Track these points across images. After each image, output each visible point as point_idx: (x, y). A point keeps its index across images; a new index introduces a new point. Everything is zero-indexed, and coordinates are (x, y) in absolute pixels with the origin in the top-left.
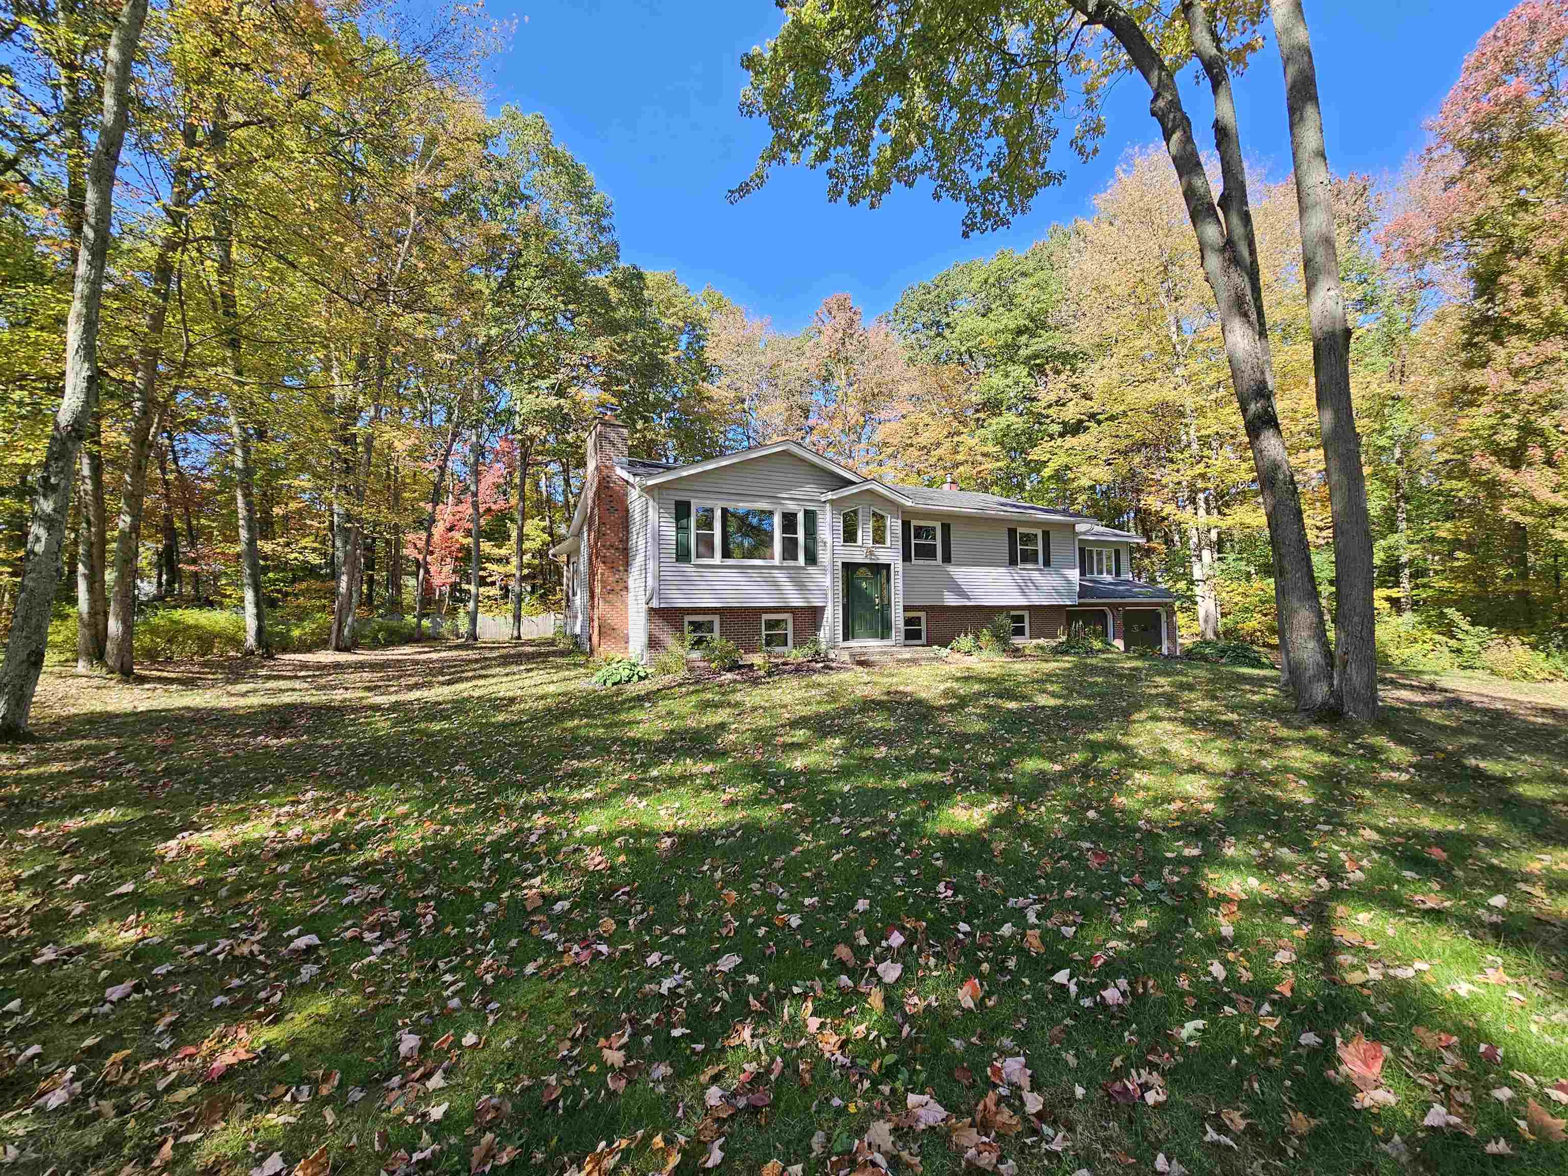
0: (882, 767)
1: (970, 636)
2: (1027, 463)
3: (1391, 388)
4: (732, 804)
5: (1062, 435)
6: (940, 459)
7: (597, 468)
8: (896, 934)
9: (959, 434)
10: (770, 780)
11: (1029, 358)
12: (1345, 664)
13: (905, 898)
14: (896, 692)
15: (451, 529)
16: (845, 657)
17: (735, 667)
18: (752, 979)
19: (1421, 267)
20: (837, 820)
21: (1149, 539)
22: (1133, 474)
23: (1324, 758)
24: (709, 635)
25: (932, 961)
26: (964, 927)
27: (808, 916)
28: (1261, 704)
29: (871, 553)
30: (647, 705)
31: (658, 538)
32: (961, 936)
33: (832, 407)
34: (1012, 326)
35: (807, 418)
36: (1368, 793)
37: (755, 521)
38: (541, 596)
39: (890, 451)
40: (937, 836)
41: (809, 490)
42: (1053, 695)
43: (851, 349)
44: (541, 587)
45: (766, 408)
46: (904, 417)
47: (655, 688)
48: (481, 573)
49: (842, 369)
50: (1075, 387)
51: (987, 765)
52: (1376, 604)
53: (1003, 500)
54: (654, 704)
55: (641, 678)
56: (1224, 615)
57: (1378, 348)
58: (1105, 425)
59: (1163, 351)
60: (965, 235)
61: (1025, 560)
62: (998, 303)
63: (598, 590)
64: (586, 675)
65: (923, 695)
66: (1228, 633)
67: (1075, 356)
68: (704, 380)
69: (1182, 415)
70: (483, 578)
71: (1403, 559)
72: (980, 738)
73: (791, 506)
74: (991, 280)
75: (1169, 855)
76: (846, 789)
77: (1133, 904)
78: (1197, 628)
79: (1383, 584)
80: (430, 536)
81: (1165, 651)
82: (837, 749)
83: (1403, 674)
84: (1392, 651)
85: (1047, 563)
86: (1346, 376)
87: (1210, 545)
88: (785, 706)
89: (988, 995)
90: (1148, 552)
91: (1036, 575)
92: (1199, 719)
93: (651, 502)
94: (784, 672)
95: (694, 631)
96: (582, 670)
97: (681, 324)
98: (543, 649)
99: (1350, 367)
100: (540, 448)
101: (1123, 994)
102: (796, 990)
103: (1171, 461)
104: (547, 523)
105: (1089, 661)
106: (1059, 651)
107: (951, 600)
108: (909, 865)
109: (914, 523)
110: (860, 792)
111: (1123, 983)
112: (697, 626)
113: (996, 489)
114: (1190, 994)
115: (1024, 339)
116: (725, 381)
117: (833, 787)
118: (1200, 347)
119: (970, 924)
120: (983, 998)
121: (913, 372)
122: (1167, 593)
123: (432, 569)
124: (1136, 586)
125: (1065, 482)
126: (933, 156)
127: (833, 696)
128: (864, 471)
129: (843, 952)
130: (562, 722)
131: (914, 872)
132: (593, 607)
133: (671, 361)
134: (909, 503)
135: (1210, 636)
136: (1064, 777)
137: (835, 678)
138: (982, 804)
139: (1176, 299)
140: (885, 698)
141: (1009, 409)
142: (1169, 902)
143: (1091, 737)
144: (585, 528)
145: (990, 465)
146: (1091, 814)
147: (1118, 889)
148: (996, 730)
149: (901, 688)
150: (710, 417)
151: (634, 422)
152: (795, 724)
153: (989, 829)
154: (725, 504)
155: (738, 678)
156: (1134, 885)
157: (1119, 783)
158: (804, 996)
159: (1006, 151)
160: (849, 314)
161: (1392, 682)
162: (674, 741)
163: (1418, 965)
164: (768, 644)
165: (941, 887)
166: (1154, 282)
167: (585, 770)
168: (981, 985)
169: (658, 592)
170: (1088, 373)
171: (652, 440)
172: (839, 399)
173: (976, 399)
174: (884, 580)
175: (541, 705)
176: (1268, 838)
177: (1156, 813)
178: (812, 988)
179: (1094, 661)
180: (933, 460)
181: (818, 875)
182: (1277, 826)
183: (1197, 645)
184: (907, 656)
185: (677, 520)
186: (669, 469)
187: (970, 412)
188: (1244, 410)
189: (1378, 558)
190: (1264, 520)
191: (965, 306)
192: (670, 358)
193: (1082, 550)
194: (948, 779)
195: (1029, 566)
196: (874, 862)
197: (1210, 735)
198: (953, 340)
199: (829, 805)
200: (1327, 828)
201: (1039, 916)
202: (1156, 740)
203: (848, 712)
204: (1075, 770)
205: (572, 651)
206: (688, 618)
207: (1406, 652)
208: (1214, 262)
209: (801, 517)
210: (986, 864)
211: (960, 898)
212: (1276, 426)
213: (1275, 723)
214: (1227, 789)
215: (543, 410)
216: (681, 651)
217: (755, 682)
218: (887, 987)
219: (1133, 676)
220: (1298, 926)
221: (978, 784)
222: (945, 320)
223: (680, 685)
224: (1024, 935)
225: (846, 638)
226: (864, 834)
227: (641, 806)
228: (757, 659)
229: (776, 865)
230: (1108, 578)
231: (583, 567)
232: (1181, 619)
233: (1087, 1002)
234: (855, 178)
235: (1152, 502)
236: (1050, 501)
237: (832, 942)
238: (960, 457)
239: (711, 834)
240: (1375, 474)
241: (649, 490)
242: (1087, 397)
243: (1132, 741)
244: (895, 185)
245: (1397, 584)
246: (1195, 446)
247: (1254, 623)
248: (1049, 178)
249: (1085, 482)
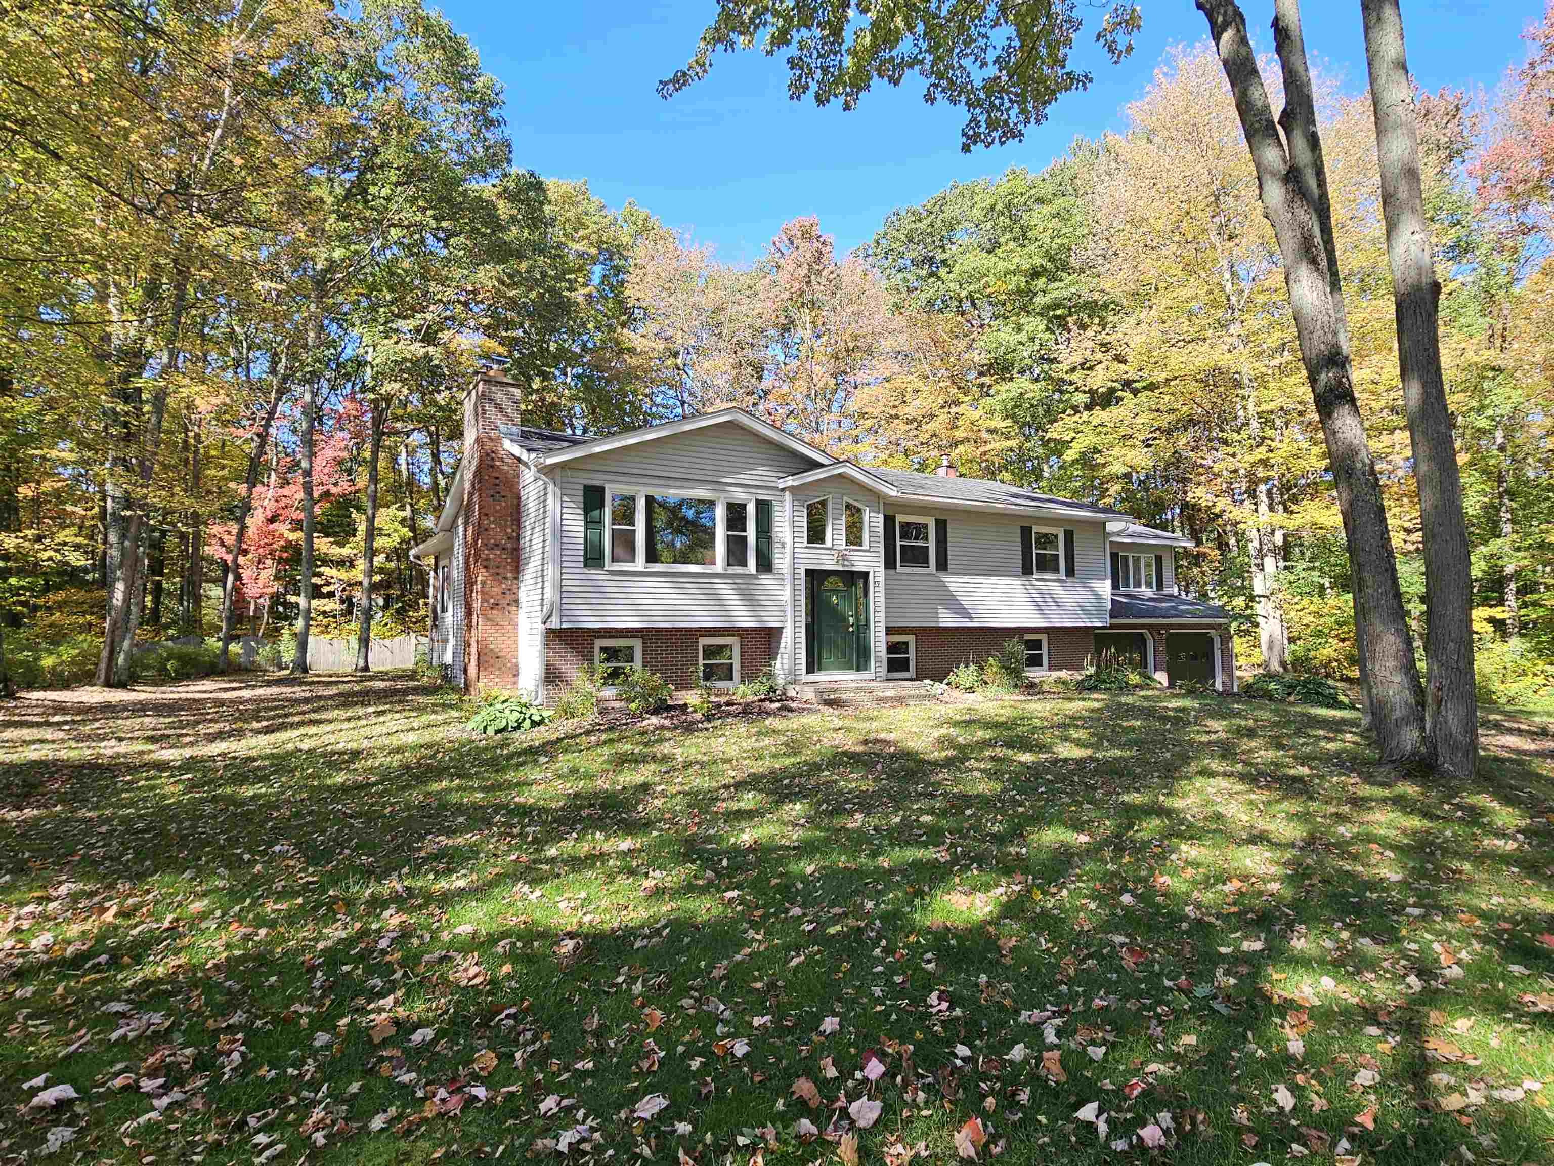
0: (858, 839)
1: (972, 667)
2: (1045, 443)
3: (1490, 356)
4: (658, 893)
5: (1089, 408)
6: (934, 435)
7: (478, 440)
8: (874, 1061)
9: (957, 403)
10: (708, 860)
11: (1048, 307)
12: (1439, 703)
13: (886, 1014)
14: (876, 741)
15: (272, 520)
16: (809, 694)
17: (661, 708)
18: (683, 1128)
19: (1524, 208)
20: (796, 911)
21: (1199, 543)
22: (1177, 458)
23: (1416, 822)
24: (628, 666)
25: (921, 1096)
26: (963, 1050)
27: (758, 1040)
28: (1338, 754)
29: (844, 558)
30: (543, 759)
31: (561, 534)
32: (959, 1062)
33: (794, 364)
34: (1026, 266)
35: (760, 378)
36: (1467, 867)
37: (690, 514)
38: (398, 611)
39: (869, 423)
40: (929, 930)
41: (762, 474)
42: (1079, 743)
43: (819, 290)
44: (398, 599)
45: (706, 365)
46: (887, 380)
47: (554, 737)
48: (315, 580)
49: (806, 316)
50: (1105, 347)
51: (993, 836)
52: (1476, 627)
53: (1015, 490)
54: (553, 758)
55: (534, 724)
56: (1292, 640)
57: (1474, 307)
58: (1142, 396)
59: (1215, 304)
60: (966, 149)
61: (1042, 568)
62: (1008, 236)
63: (477, 605)
64: (459, 720)
65: (912, 744)
66: (1300, 663)
67: (1105, 306)
68: (624, 325)
69: (1238, 384)
70: (317, 587)
71: (1509, 570)
72: (985, 802)
73: (739, 495)
74: (999, 207)
75: (1223, 950)
76: (810, 869)
77: (1179, 1015)
78: (1259, 656)
79: (1485, 602)
80: (243, 528)
81: (1219, 686)
82: (798, 818)
83: (1511, 716)
84: (1496, 685)
85: (1070, 572)
86: (1434, 341)
87: (1274, 551)
88: (729, 761)
89: (994, 1139)
90: (1197, 559)
91: (1057, 589)
92: (1261, 774)
93: (551, 488)
94: (729, 714)
95: (608, 660)
96: (455, 713)
97: (594, 251)
98: (399, 685)
99: (1441, 331)
100: (400, 412)
101: (1166, 1132)
102: (741, 1141)
103: (1225, 443)
104: (408, 513)
105: (1123, 699)
106: (1085, 687)
107: (947, 619)
108: (891, 970)
109: (899, 518)
110: (829, 875)
111: (1165, 1117)
112: (611, 654)
113: (1007, 476)
114: (1250, 1130)
115: (1041, 283)
116: (653, 327)
117: (794, 868)
118: (1261, 299)
119: (971, 1047)
120: (986, 1145)
121: (899, 321)
122: (1221, 612)
123: (246, 574)
124: (1184, 602)
125: (1094, 467)
126: (924, 46)
127: (793, 748)
128: (835, 450)
129: (804, 1087)
130: (425, 783)
131: (898, 979)
132: (469, 626)
133: (580, 299)
134: (893, 493)
135: (1275, 666)
136: (1092, 852)
137: (795, 722)
138: (987, 887)
139: (1230, 238)
140: (860, 749)
141: (1022, 372)
142: (1224, 1011)
143: (1126, 798)
144: (460, 521)
145: (997, 444)
146: (1126, 899)
147: (1159, 995)
148: (1004, 790)
149: (883, 736)
150: (632, 375)
151: (529, 379)
152: (740, 785)
153: (995, 921)
154: (651, 491)
155: (667, 722)
156: (1180, 990)
157: (1162, 858)
158: (752, 1149)
159: (1017, 43)
160: (816, 245)
161: (1497, 725)
162: (581, 808)
163: (1528, 1084)
164: (707, 678)
165: (933, 998)
166: (1204, 216)
167: (457, 848)
168: (985, 1126)
169: (560, 607)
170: (1121, 328)
171: (553, 403)
172: (802, 355)
173: (979, 358)
174: (860, 593)
175: (395, 760)
176: (1346, 926)
177: (1208, 897)
178: (762, 1137)
179: (1130, 700)
180: (924, 437)
181: (772, 986)
182: (1357, 910)
183: (1259, 679)
184: (890, 693)
185: (587, 510)
186: (575, 443)
187: (973, 375)
188: (1313, 381)
189: (1477, 570)
190: (1338, 520)
191: (965, 240)
192: (579, 296)
193: (1114, 556)
194: (943, 856)
195: (1047, 576)
196: (846, 966)
197: (1275, 795)
198: (950, 282)
199: (787, 892)
200: (1417, 912)
201: (1059, 1034)
202: (1208, 802)
203: (815, 768)
204: (1107, 842)
205: (441, 687)
206: (599, 643)
207: (1513, 688)
208: (1276, 192)
209: (751, 509)
210: (993, 967)
211: (958, 1012)
212: (1353, 401)
213: (1354, 779)
214: (1296, 863)
215: (405, 360)
216: (589, 687)
217: (689, 728)
218: (863, 1134)
219: (1180, 719)
220: (1382, 1039)
221: (981, 860)
222: (940, 256)
223: (588, 733)
224: (1039, 1059)
225: (810, 670)
226: (832, 930)
227: (533, 897)
228: (692, 698)
229: (716, 973)
230: (1146, 591)
231: (457, 574)
232: (1238, 645)
233: (1119, 1145)
234: (825, 70)
235: (1200, 495)
236: (1075, 492)
237: (789, 1076)
238: (960, 434)
239: (629, 933)
240: (1472, 464)
241: (548, 471)
242: (1120, 359)
243: (1177, 803)
244: (875, 81)
245: (1501, 602)
246: (1254, 424)
247: (1329, 650)
248: (1071, 81)
249: (1118, 468)
